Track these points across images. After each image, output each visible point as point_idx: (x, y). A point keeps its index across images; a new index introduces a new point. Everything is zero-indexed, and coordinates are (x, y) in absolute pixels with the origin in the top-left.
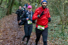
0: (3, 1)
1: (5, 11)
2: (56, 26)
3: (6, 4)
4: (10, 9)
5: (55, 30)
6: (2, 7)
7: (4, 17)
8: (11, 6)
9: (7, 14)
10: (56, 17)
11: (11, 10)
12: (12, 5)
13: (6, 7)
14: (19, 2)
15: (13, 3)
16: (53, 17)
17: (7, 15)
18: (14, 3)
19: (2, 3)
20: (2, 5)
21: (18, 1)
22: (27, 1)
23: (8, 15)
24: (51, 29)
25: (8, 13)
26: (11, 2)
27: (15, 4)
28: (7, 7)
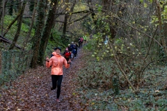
0: (21, 32)
1: (26, 56)
2: (160, 95)
3: (30, 39)
4: (40, 53)
5: (157, 105)
6: (19, 46)
7: (23, 72)
8: (43, 45)
9: (31, 64)
10: (157, 71)
11: (41, 55)
12: (44, 41)
13: (28, 47)
14: (61, 34)
15: (46, 35)
16: (151, 71)
17: (31, 67)
18: (50, 36)
19: (19, 37)
20: (18, 41)
21: (59, 31)
22: (83, 30)
24: (147, 101)
25: (35, 61)
26: (42, 35)
27: (52, 38)
28: (33, 47)
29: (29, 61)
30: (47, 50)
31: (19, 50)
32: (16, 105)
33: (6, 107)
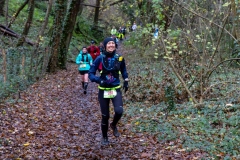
0: (34, 22)
1: (41, 56)
2: (233, 110)
3: (47, 31)
4: (62, 51)
5: (228, 125)
6: (31, 41)
7: (38, 78)
8: (65, 38)
9: (49, 67)
10: (230, 75)
11: (62, 54)
12: (66, 34)
13: (44, 41)
14: (91, 23)
15: (69, 25)
16: (221, 76)
17: (48, 71)
18: (76, 27)
19: (31, 29)
20: (30, 34)
21: (88, 19)
22: (123, 18)
23: (54, 72)
24: (216, 118)
25: (55, 63)
26: (64, 24)
27: (78, 29)
28: (51, 43)
29: (45, 63)
30: (71, 47)
31: (31, 48)
32: (27, 126)
33: (13, 129)
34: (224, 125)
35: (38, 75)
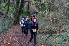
0: (9, 10)
1: (12, 20)
3: (13, 13)
6: (9, 16)
8: (19, 15)
11: (18, 20)
14: (27, 10)
15: (20, 11)
16: (66, 26)
18: (22, 11)
19: (8, 12)
20: (8, 14)
22: (36, 8)
23: (16, 25)
24: (65, 39)
25: (16, 23)
26: (18, 11)
29: (13, 23)
30: (20, 17)
31: (9, 18)
33: (3, 43)
34: (67, 41)
35: (11, 26)
